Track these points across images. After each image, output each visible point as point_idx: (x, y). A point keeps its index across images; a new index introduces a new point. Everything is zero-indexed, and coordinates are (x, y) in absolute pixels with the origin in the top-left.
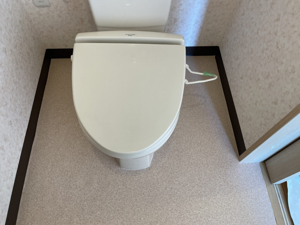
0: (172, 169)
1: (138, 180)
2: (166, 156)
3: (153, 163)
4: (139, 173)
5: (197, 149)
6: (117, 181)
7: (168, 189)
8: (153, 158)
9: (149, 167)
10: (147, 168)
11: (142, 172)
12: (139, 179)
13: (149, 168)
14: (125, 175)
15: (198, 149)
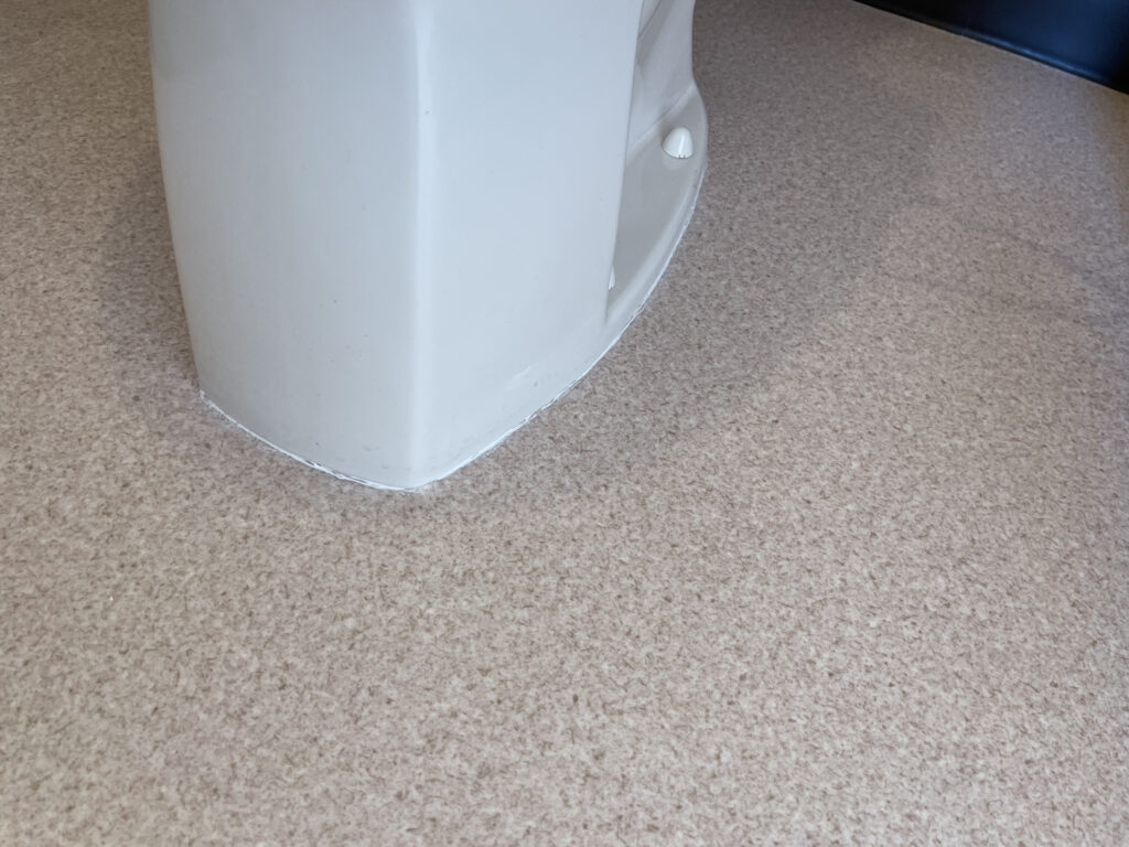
0: (596, 609)
1: (251, 541)
2: (610, 496)
3: (468, 482)
4: (304, 495)
5: (913, 578)
6: (91, 457)
7: (450, 762)
8: (494, 455)
9: (410, 497)
10: (390, 495)
11: (331, 498)
12: (267, 532)
13: (409, 506)
14: (184, 446)
15: (916, 585)
